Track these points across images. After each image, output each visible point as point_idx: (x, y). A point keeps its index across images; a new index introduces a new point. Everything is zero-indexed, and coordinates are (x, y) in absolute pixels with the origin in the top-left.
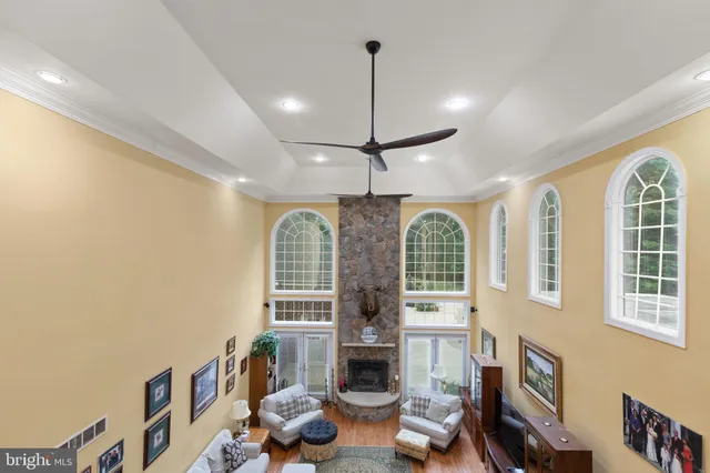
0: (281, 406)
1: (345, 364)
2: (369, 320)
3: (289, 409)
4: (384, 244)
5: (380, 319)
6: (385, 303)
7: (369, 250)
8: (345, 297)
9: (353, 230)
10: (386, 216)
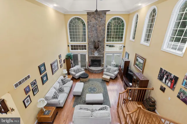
0: (75, 70)
1: (90, 60)
2: (96, 50)
4: (101, 27)
5: (99, 50)
6: (101, 45)
7: (96, 30)
8: (90, 43)
9: (92, 23)
10: (102, 19)
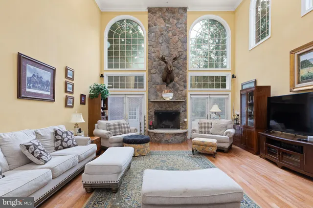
0: (109, 126)
1: (153, 113)
3: (115, 129)
4: (176, 36)
5: (174, 85)
6: (178, 74)
7: (168, 41)
8: (153, 71)
9: (157, 29)
10: (178, 19)
